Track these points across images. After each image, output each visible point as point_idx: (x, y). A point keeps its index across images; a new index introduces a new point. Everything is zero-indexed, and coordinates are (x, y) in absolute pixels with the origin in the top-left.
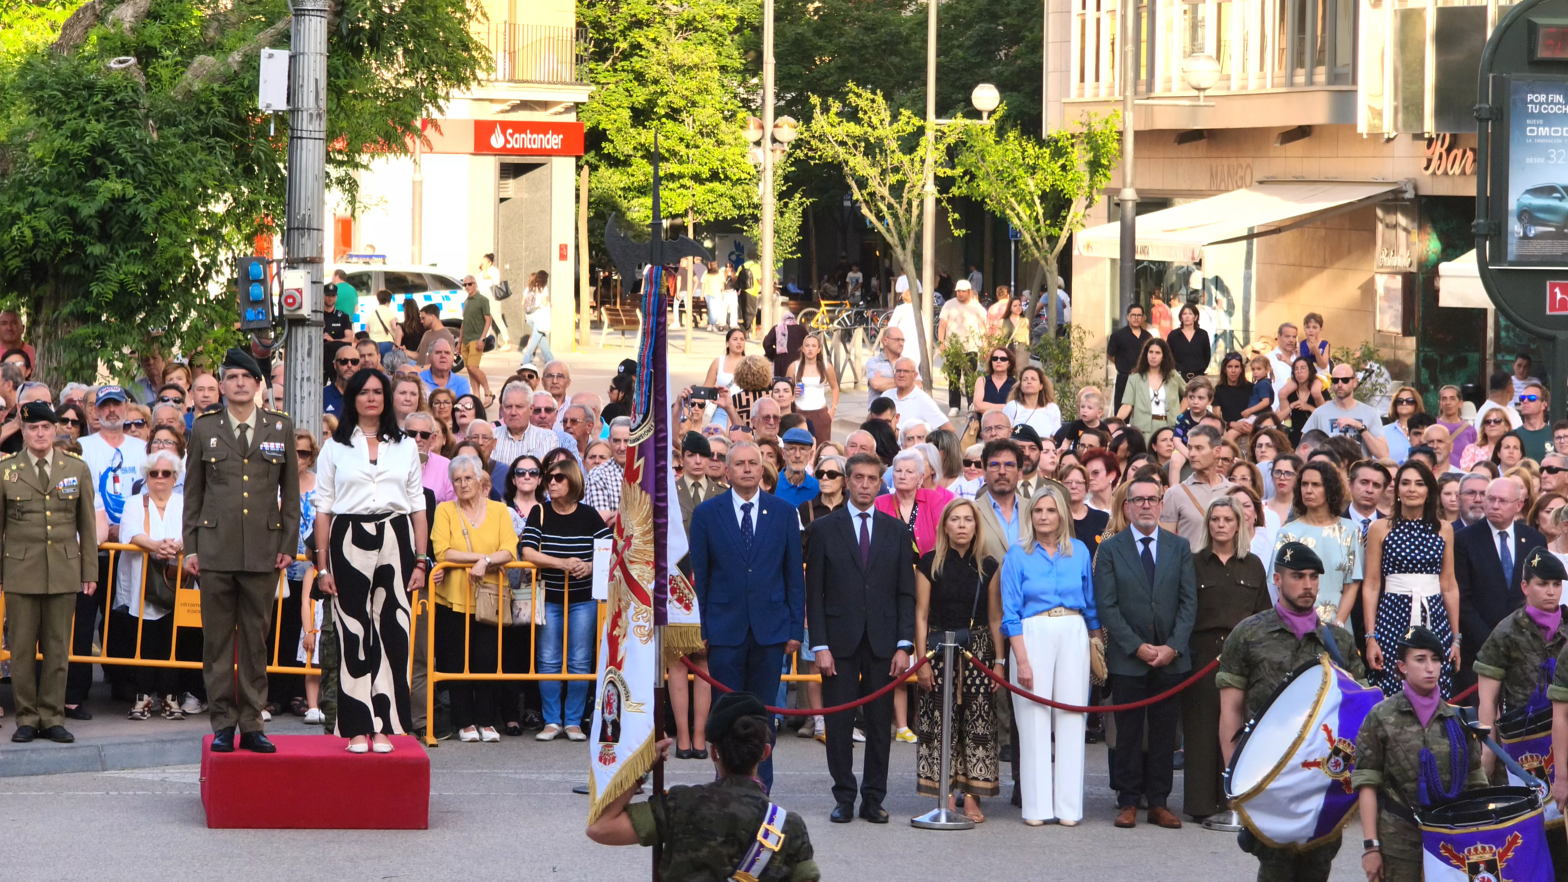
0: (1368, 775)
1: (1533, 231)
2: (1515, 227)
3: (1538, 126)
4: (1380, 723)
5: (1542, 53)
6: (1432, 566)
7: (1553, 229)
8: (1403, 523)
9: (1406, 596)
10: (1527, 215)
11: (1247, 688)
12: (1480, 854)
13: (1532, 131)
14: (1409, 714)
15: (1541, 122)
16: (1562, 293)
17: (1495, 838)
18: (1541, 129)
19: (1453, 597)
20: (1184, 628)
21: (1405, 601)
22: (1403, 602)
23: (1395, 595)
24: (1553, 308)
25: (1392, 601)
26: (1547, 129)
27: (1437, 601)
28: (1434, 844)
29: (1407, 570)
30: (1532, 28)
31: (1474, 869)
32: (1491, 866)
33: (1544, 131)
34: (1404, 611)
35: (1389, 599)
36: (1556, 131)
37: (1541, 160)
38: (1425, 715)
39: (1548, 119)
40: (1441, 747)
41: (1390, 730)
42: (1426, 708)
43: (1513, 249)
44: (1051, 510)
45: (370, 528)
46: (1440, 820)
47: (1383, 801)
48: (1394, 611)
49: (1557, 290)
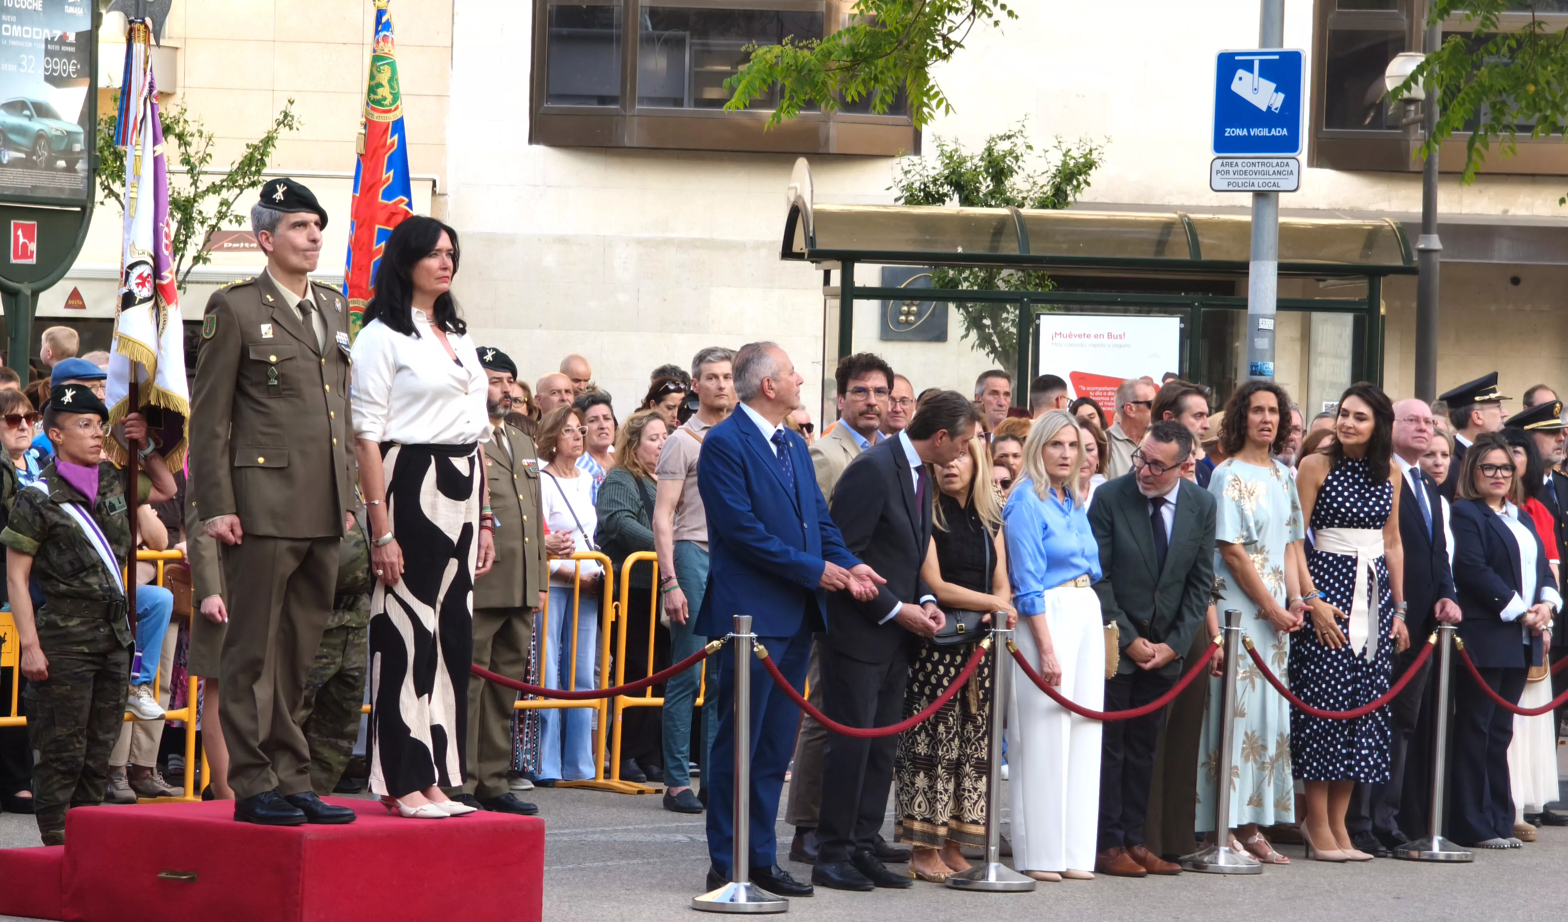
3: (11, 23)
7: (23, 156)
8: (1344, 463)
9: (1349, 558)
13: (6, 30)
15: (14, 19)
16: (24, 237)
18: (14, 27)
19: (1397, 555)
21: (1348, 563)
22: (1345, 565)
23: (1334, 555)
24: (16, 257)
25: (1330, 564)
26: (19, 28)
27: (1383, 563)
29: (1350, 525)
33: (16, 30)
34: (1346, 576)
35: (1325, 560)
36: (27, 32)
37: (12, 68)
39: (21, 16)
44: (1072, 444)
45: (461, 464)
48: (1331, 575)
49: (20, 233)
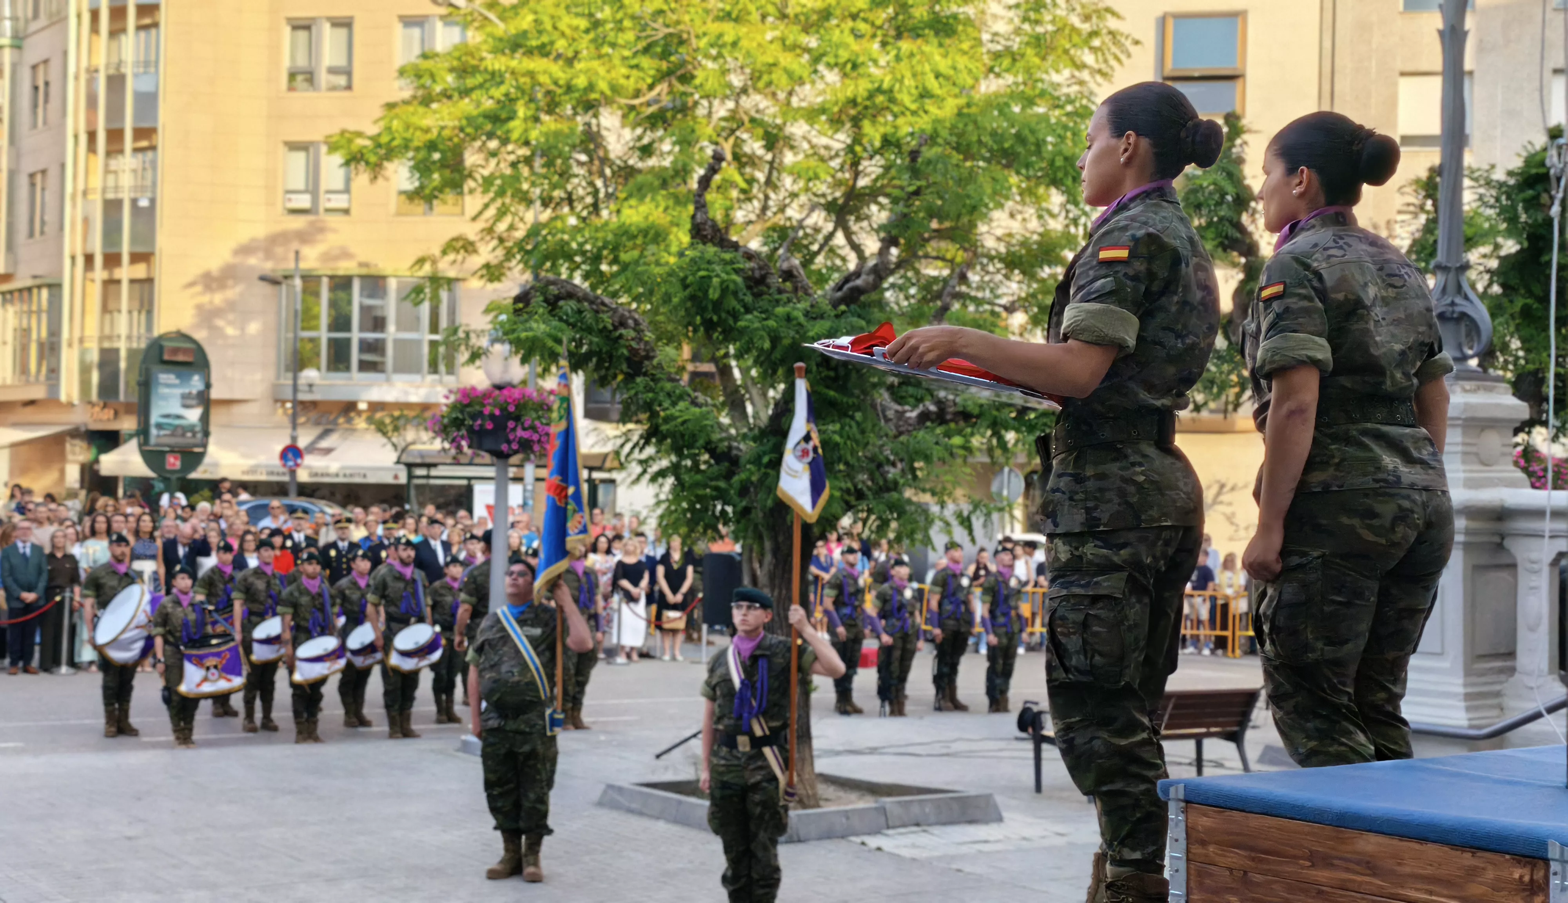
0: (160, 630)
1: (162, 432)
2: (154, 431)
3: (163, 388)
4: (165, 607)
5: (166, 357)
6: (153, 557)
9: (141, 571)
10: (159, 426)
11: (98, 596)
12: (211, 662)
13: (161, 390)
14: (178, 603)
15: (164, 386)
16: (174, 460)
17: (218, 655)
19: (162, 571)
20: (42, 584)
23: (136, 570)
24: (170, 467)
27: (155, 573)
28: (190, 658)
30: (161, 348)
31: (208, 669)
32: (216, 667)
33: (165, 390)
37: (164, 403)
38: (185, 603)
39: (168, 386)
40: (192, 617)
41: (170, 610)
42: (185, 600)
43: (153, 440)
46: (193, 647)
47: (166, 642)
49: (171, 458)
